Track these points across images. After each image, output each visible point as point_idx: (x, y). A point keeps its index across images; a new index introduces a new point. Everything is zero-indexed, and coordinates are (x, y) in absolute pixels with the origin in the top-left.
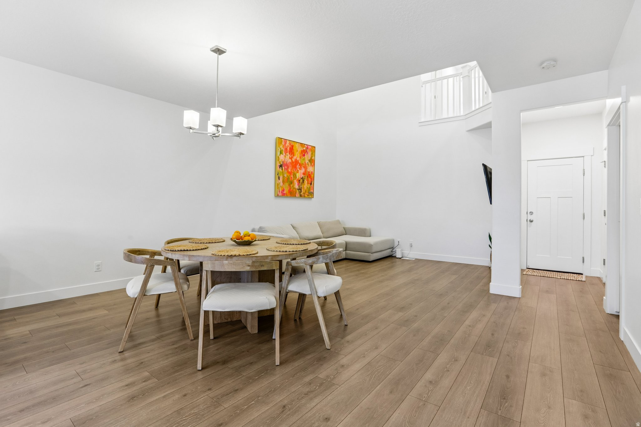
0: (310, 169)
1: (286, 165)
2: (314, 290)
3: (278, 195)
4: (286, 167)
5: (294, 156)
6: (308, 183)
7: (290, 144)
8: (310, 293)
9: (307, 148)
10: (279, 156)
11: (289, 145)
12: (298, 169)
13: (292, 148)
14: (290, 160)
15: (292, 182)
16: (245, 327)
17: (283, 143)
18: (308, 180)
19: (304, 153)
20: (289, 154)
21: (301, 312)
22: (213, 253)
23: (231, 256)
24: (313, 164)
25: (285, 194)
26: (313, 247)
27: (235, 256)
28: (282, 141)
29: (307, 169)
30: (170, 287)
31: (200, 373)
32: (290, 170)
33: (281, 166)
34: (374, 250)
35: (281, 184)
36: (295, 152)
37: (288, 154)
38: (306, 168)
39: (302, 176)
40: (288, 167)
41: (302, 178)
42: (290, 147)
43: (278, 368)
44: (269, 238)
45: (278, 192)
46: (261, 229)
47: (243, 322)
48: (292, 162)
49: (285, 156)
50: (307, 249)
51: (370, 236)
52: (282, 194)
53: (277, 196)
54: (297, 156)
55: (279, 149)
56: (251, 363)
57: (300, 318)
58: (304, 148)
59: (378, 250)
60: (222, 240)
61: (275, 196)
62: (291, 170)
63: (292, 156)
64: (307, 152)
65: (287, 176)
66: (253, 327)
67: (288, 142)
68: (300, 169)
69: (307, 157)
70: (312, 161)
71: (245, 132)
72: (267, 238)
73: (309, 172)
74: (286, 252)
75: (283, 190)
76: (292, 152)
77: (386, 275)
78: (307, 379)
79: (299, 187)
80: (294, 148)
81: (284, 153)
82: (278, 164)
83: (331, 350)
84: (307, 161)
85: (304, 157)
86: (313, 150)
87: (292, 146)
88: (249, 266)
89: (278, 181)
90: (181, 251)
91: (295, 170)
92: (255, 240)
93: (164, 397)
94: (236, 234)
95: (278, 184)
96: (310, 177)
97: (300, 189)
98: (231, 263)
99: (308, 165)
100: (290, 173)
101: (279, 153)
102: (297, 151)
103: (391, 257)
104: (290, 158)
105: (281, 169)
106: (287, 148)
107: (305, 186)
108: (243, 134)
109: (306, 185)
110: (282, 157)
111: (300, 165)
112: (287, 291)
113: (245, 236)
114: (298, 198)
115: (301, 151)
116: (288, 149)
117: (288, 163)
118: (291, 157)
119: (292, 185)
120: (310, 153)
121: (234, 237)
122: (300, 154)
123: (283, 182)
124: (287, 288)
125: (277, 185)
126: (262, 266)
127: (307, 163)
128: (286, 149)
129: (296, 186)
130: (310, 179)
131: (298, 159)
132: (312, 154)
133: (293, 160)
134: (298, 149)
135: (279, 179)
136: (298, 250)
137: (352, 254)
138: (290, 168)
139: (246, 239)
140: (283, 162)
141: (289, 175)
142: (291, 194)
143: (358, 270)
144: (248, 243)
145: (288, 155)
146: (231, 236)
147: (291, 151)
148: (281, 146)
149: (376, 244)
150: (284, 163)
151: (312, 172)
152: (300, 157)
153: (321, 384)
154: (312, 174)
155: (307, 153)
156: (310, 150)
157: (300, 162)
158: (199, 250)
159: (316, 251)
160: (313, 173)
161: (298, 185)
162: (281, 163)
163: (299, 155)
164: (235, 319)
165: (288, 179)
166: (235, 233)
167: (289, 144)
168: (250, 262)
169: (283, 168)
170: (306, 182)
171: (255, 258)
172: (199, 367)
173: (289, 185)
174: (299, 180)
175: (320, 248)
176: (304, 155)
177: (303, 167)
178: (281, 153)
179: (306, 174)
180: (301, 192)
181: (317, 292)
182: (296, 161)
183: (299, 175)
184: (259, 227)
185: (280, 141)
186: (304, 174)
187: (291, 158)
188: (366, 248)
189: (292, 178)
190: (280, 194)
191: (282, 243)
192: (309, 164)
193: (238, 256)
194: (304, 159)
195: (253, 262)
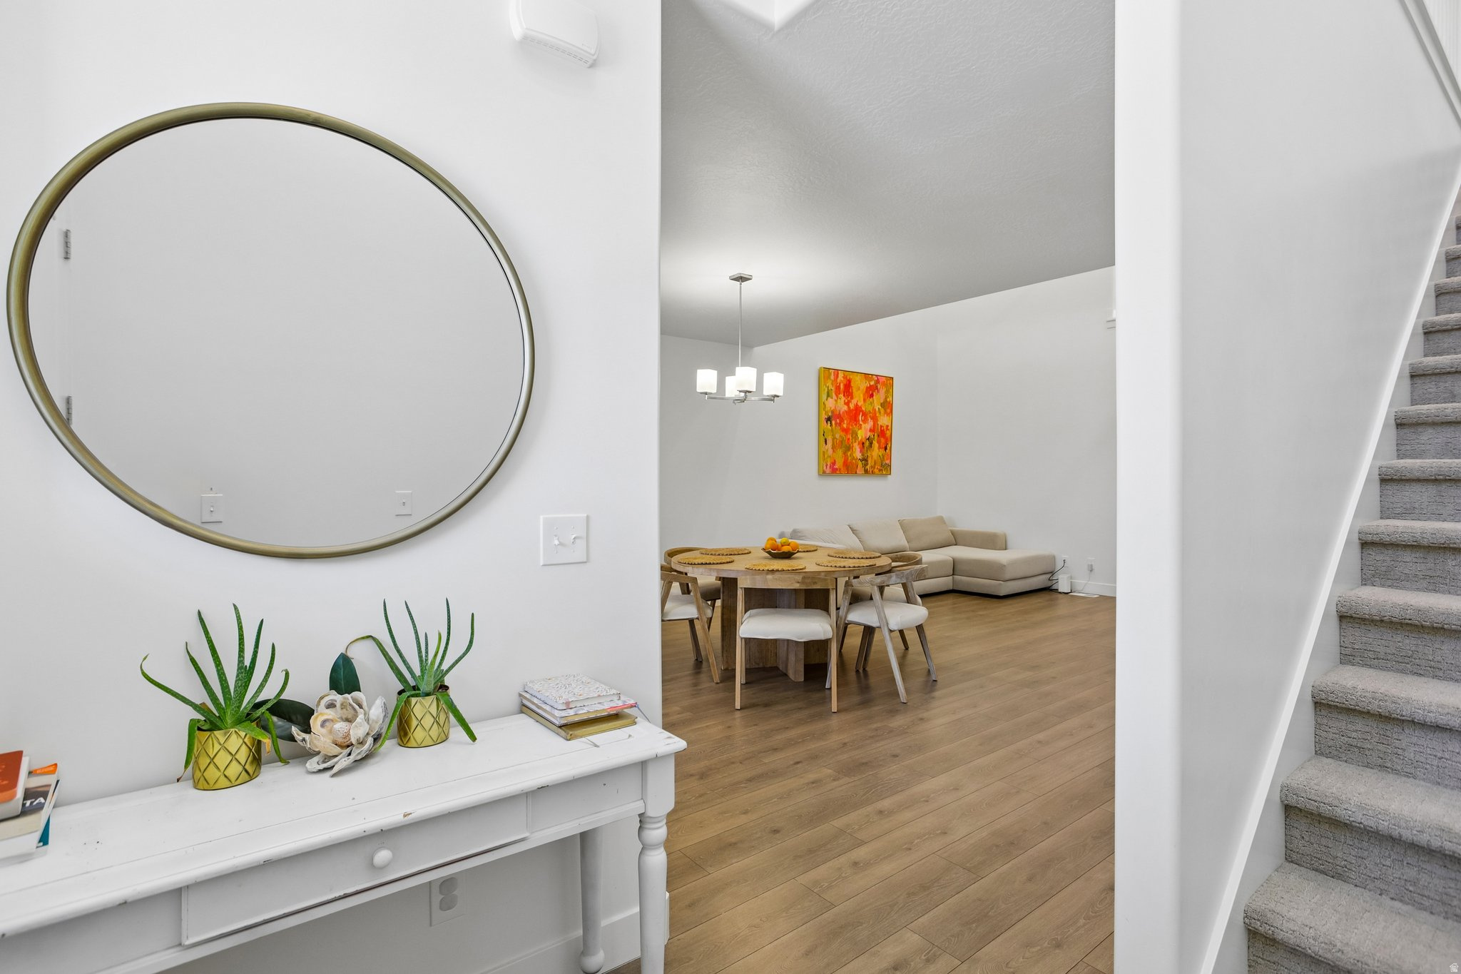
0: (883, 421)
1: (839, 416)
2: (884, 621)
3: (824, 472)
4: (838, 421)
5: (852, 398)
6: (879, 448)
7: (845, 377)
8: (878, 625)
9: (878, 381)
10: (826, 402)
11: (842, 379)
12: (861, 423)
13: (848, 386)
14: (845, 408)
15: (849, 448)
16: (786, 675)
17: (832, 377)
18: (879, 442)
19: (871, 392)
20: (844, 395)
21: (866, 659)
22: (748, 567)
23: (773, 570)
24: (889, 411)
25: (837, 469)
26: (885, 561)
27: (778, 571)
28: (830, 374)
29: (877, 420)
30: (690, 611)
31: (738, 712)
32: (845, 426)
33: (828, 419)
34: (1008, 576)
35: (830, 451)
36: (854, 391)
37: (841, 396)
38: (875, 419)
39: (869, 434)
40: (842, 421)
41: (868, 439)
42: (845, 382)
43: (835, 715)
44: (815, 548)
45: (825, 468)
46: (795, 534)
47: (781, 669)
48: (850, 410)
49: (836, 401)
50: (875, 565)
51: (1006, 549)
52: (831, 470)
53: (823, 474)
54: (858, 398)
55: (824, 390)
56: (800, 709)
57: (864, 669)
58: (872, 383)
59: (1019, 576)
60: (746, 552)
61: (819, 475)
62: (848, 424)
63: (849, 399)
64: (877, 389)
65: (840, 436)
66: (796, 672)
67: (841, 375)
68: (865, 421)
69: (878, 399)
70: (888, 406)
71: (780, 393)
72: (813, 549)
73: (881, 426)
74: (844, 567)
75: (834, 463)
76: (849, 392)
77: (1026, 620)
78: (875, 726)
79: (863, 455)
80: (852, 384)
81: (834, 394)
82: (824, 416)
83: (908, 704)
84: (877, 407)
85: (871, 400)
86: (890, 384)
87: (849, 381)
88: (798, 582)
89: (824, 447)
90: (702, 564)
91: (856, 425)
92: (798, 552)
93: (707, 726)
94: (771, 542)
95: (824, 452)
96: (884, 436)
97: (865, 460)
98: (776, 579)
99: (880, 413)
100: (846, 431)
101: (824, 396)
102: (859, 389)
103: (1048, 590)
104: (845, 403)
105: (829, 424)
106: (839, 386)
107: (873, 454)
108: (778, 396)
109: (876, 452)
110: (831, 404)
111: (864, 414)
112: (846, 622)
113: (782, 546)
114: (860, 475)
115: (865, 390)
116: (842, 387)
117: (841, 413)
118: (846, 401)
119: (849, 453)
120: (883, 391)
121: (768, 546)
122: (864, 395)
123: (834, 448)
124: (846, 617)
125: (822, 455)
126: (815, 583)
127: (877, 409)
128: (838, 388)
129: (858, 455)
130: (883, 440)
131: (860, 403)
132: (887, 391)
133: (852, 406)
134: (859, 386)
135: (826, 444)
136: (862, 565)
137: (965, 581)
138: (845, 422)
139: (786, 549)
140: (832, 412)
141: (843, 434)
142: (849, 469)
143: (973, 611)
144: (788, 556)
145: (842, 399)
146: (763, 546)
147: (847, 389)
148: (829, 384)
149: (1014, 563)
150: (835, 413)
151: (887, 426)
152: (864, 400)
153: (891, 731)
154: (887, 429)
155: (878, 392)
156: (884, 384)
157: (864, 409)
158: (724, 563)
159: (888, 569)
160: (889, 428)
161: (861, 451)
162: (830, 414)
163: (862, 395)
164: (769, 665)
165: (841, 442)
166: (768, 540)
167: (843, 377)
168: (799, 578)
169: (833, 422)
170: (875, 444)
171: (804, 574)
172: (738, 706)
173: (845, 453)
174: (863, 443)
175: (894, 564)
176: (872, 396)
177: (870, 417)
178: (828, 396)
179: (876, 429)
180: (867, 464)
181: (887, 624)
182: (858, 409)
183: (862, 434)
184: (791, 530)
185: (826, 373)
186: (871, 430)
187: (847, 404)
188: (993, 570)
189: (849, 439)
190: (828, 471)
191: (835, 555)
192: (882, 410)
193: (781, 571)
194: (871, 403)
195: (804, 578)
